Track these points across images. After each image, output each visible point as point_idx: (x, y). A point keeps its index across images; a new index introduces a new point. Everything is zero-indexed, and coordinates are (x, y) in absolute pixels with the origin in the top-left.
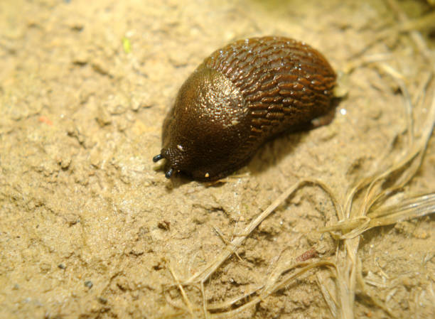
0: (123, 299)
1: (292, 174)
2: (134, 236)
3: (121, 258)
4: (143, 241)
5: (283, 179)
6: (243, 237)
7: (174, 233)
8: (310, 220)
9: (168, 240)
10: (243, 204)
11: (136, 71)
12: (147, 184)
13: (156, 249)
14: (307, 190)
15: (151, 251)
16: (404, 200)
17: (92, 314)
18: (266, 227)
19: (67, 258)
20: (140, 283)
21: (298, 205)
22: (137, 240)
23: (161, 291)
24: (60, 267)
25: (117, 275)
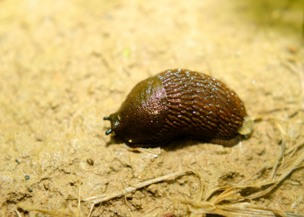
0: (43, 194)
1: (187, 165)
2: (70, 161)
3: (54, 171)
4: (74, 166)
5: (180, 166)
6: (135, 189)
7: (95, 169)
8: (184, 196)
9: (88, 171)
10: (145, 170)
11: (124, 71)
12: (94, 135)
13: (78, 173)
14: (191, 178)
15: (75, 174)
16: (248, 207)
17: (20, 195)
18: (152, 189)
19: (24, 158)
20: (57, 189)
21: (181, 184)
22: (71, 164)
23: (66, 198)
24: (16, 161)
25: (47, 179)
